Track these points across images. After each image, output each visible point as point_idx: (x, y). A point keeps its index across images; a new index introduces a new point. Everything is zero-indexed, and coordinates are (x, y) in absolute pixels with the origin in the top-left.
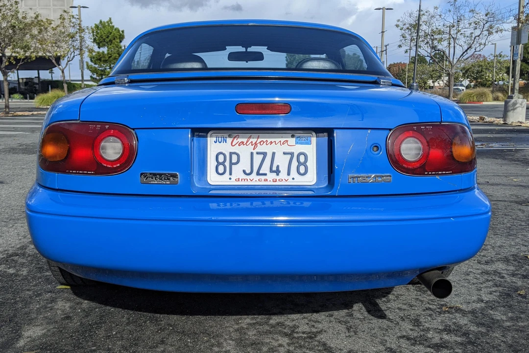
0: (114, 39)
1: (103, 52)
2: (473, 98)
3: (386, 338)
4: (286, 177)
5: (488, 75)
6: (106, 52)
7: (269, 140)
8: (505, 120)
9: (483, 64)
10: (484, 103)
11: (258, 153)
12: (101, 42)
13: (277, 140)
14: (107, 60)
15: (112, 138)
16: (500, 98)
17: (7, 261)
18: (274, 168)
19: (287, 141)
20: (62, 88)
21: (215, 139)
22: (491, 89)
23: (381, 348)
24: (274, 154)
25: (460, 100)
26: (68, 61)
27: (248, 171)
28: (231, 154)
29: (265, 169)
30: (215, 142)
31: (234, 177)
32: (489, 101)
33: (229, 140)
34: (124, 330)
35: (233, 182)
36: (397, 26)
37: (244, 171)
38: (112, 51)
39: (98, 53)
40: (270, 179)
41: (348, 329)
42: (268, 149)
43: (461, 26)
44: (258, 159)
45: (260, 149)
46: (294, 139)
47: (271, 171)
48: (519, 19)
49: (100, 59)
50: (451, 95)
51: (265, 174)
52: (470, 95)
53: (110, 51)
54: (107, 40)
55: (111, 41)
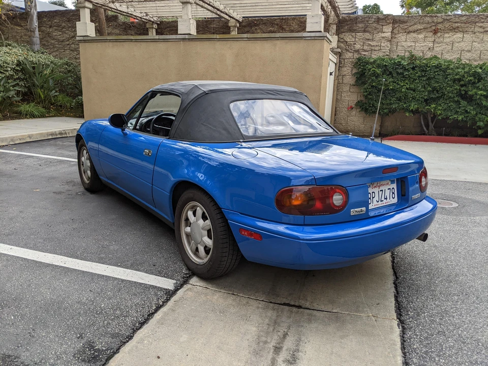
4: (389, 201)
7: (383, 183)
11: (381, 191)
13: (386, 183)
15: (338, 194)
18: (385, 197)
19: (388, 183)
24: (385, 190)
28: (372, 193)
29: (383, 199)
31: (374, 204)
33: (371, 186)
35: (373, 207)
37: (377, 201)
40: (385, 203)
42: (383, 188)
44: (381, 193)
45: (381, 188)
46: (390, 182)
47: (385, 199)
51: (383, 201)
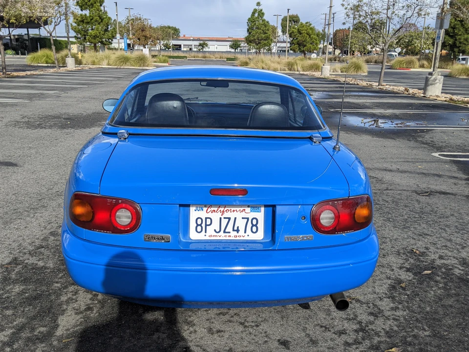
0: (95, 3)
1: (86, 15)
2: (403, 65)
3: (306, 326)
4: (244, 234)
5: (417, 43)
6: (88, 15)
7: (233, 209)
8: (424, 93)
9: (413, 34)
10: (412, 70)
11: (225, 218)
12: (83, 5)
13: (238, 209)
14: (89, 22)
15: (124, 210)
16: (425, 66)
17: (36, 253)
18: (236, 228)
19: (245, 210)
20: (50, 48)
21: (195, 208)
22: (418, 57)
23: (303, 334)
24: (235, 218)
25: (392, 66)
26: (55, 26)
27: (218, 230)
28: (206, 218)
29: (230, 228)
30: (195, 210)
31: (208, 234)
32: (416, 68)
33: (205, 209)
34: (130, 320)
35: (207, 238)
36: (343, 5)
37: (215, 230)
38: (93, 14)
39: (81, 15)
40: (235, 236)
41: (282, 318)
42: (232, 215)
43: (396, 7)
44: (224, 222)
45: (226, 215)
46: (249, 209)
47: (234, 230)
48: (443, 9)
49: (83, 21)
50: (385, 61)
51: (229, 232)
52: (400, 62)
53: (91, 14)
54: (89, 3)
55: (92, 4)
